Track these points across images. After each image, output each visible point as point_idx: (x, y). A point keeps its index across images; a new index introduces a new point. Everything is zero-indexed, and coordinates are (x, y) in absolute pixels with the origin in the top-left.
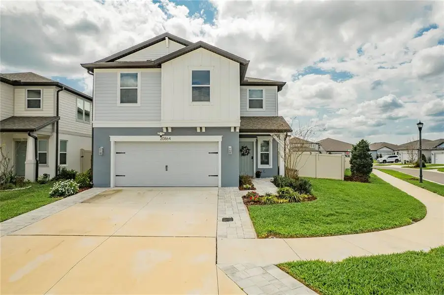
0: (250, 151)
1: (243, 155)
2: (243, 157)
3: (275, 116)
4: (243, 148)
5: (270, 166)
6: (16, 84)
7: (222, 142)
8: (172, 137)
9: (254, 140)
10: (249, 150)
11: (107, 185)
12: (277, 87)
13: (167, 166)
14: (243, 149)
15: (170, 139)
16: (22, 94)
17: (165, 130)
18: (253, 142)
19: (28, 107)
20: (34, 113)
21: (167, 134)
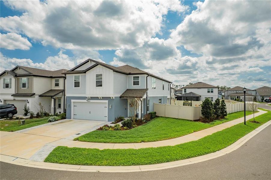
3: (144, 88)
6: (51, 77)
7: (108, 103)
8: (91, 100)
11: (70, 118)
13: (90, 112)
16: (54, 81)
17: (88, 98)
19: (56, 86)
20: (57, 88)
21: (89, 99)
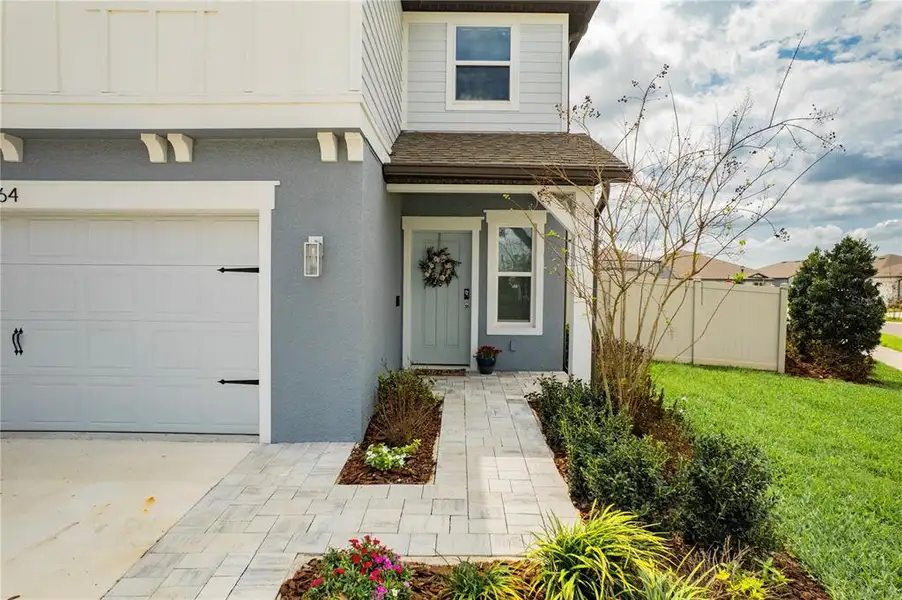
0: (459, 270)
1: (431, 281)
2: (430, 290)
3: (556, 129)
4: (430, 254)
5: (534, 327)
7: (275, 213)
8: (25, 187)
9: (472, 224)
10: (453, 263)
12: (565, 17)
13: (18, 333)
14: (430, 259)
15: (14, 195)
18: (470, 233)
